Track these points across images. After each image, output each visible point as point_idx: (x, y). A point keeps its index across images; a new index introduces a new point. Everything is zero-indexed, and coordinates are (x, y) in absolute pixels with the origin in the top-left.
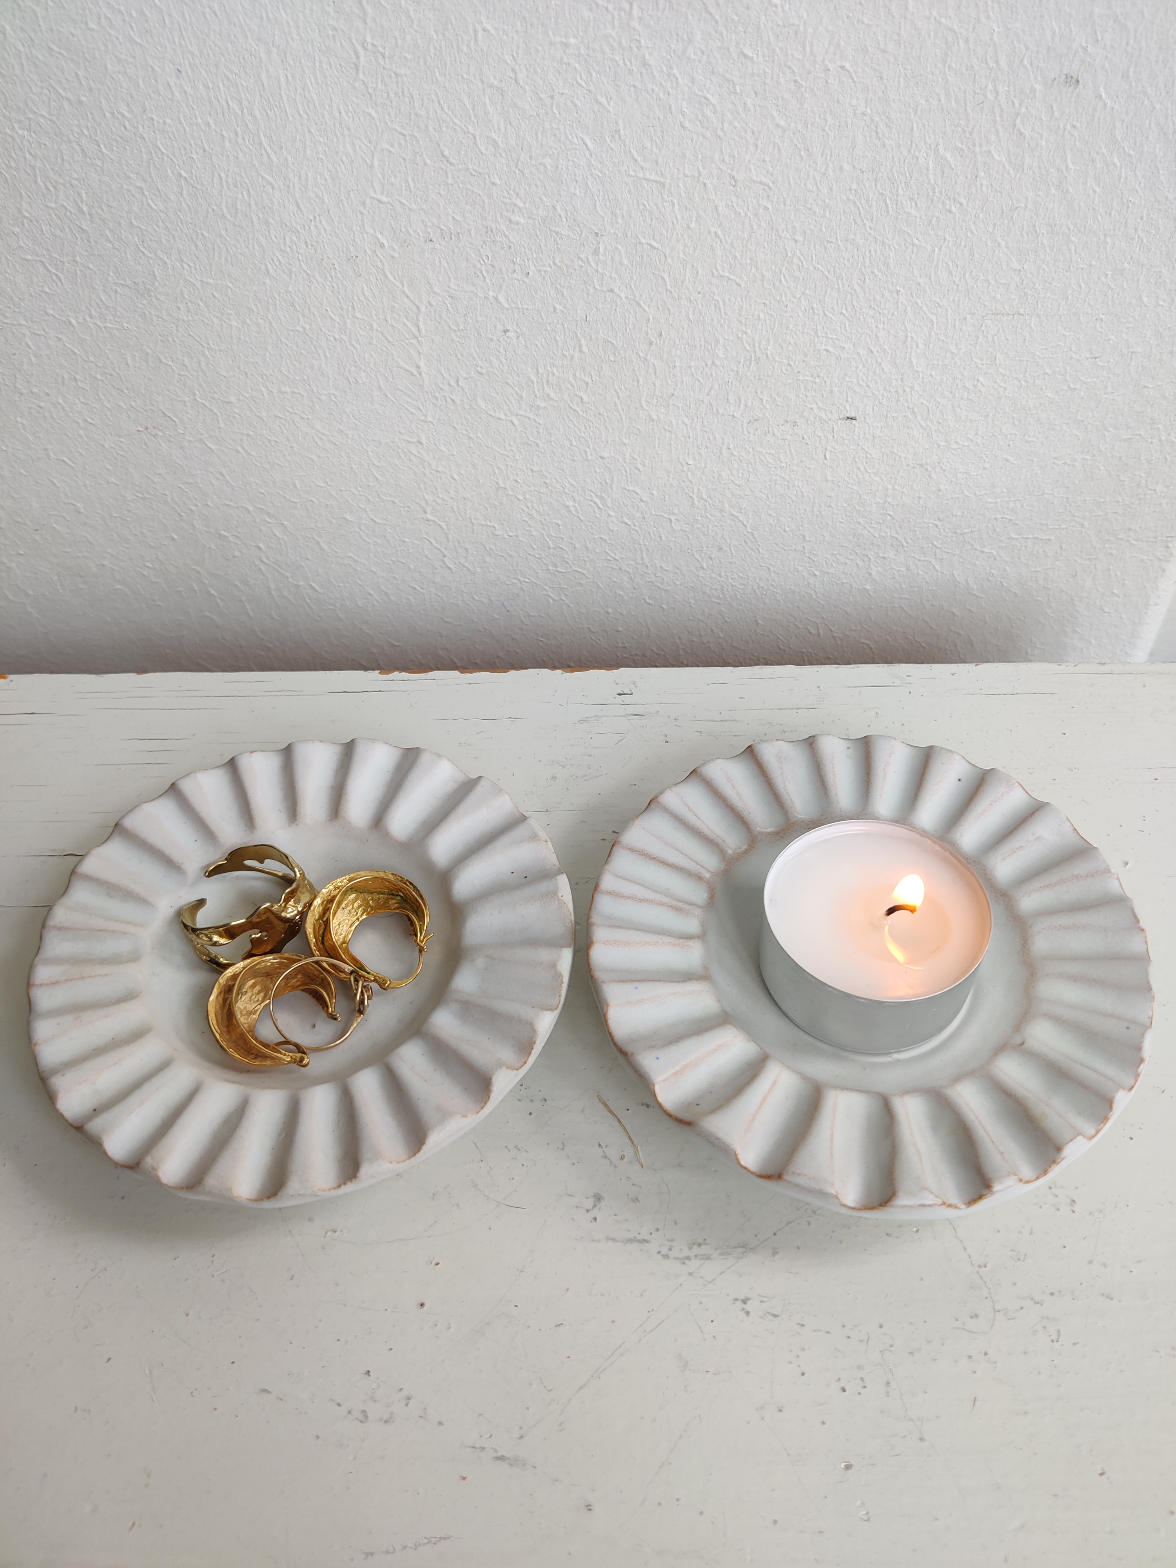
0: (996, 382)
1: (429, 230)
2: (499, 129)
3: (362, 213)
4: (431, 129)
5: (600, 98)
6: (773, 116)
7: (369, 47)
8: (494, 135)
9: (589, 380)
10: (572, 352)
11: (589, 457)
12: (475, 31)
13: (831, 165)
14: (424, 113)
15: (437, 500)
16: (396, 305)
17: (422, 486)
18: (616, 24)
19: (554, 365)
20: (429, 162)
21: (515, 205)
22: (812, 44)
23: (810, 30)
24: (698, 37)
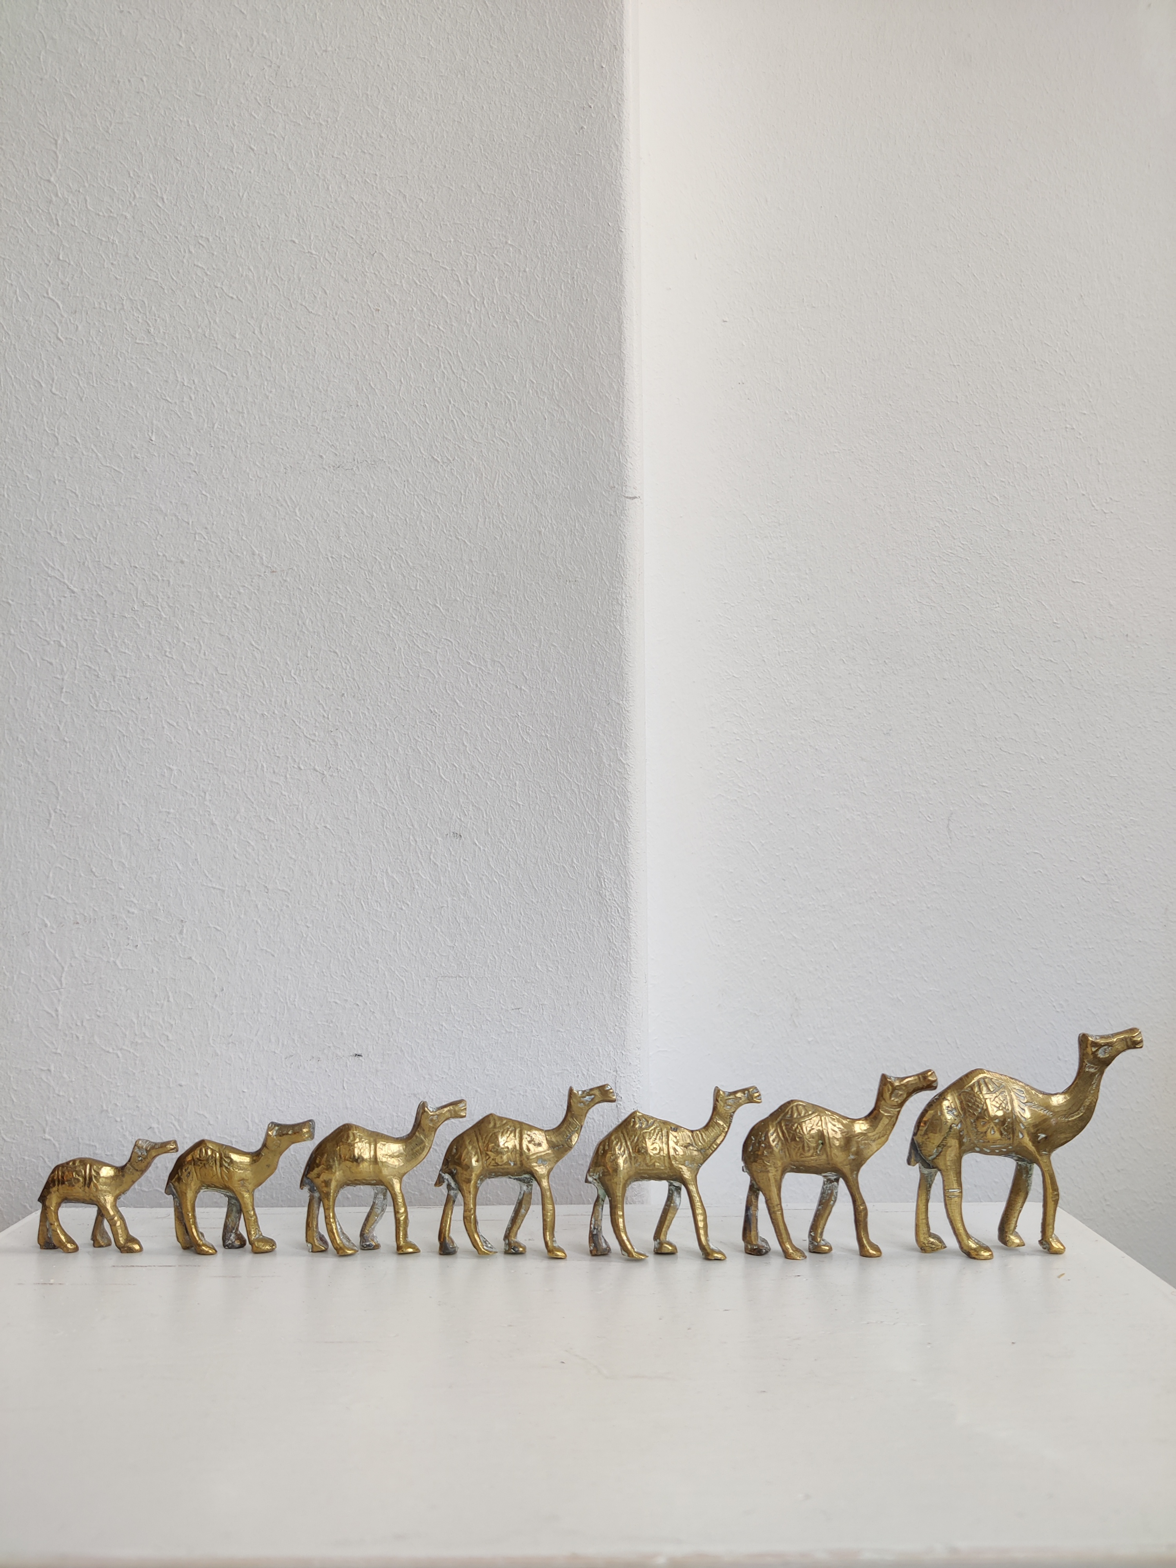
0: (454, 1027)
1: (78, 916)
2: (127, 857)
3: (37, 905)
4: (87, 856)
5: (186, 841)
6: (288, 853)
7: (58, 811)
8: (123, 861)
9: (173, 1023)
10: (162, 1001)
11: (171, 1085)
12: (118, 805)
13: (325, 881)
14: (83, 847)
15: (55, 1120)
16: (49, 966)
17: (45, 1108)
18: (197, 802)
19: (149, 1011)
20: (82, 875)
21: (132, 902)
22: (307, 815)
23: (305, 808)
24: (243, 810)
